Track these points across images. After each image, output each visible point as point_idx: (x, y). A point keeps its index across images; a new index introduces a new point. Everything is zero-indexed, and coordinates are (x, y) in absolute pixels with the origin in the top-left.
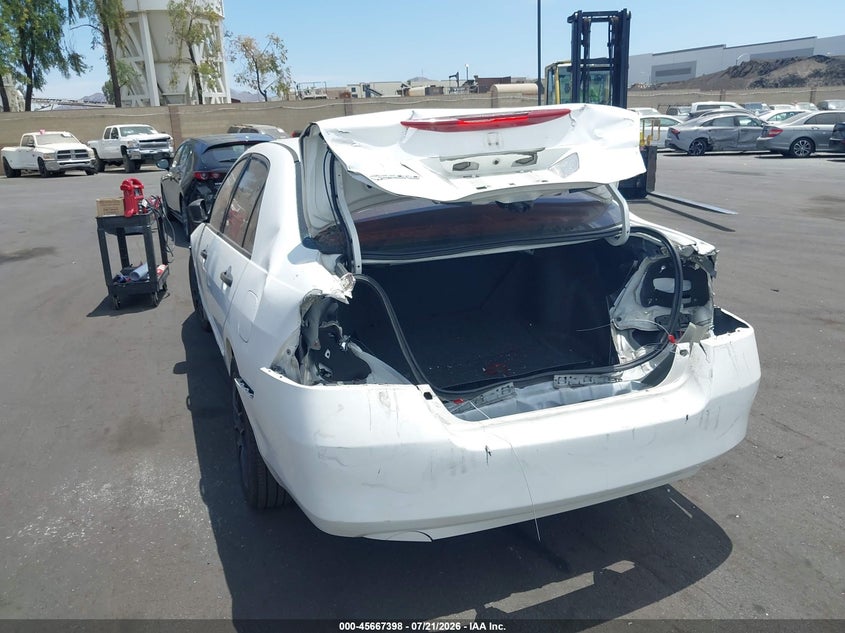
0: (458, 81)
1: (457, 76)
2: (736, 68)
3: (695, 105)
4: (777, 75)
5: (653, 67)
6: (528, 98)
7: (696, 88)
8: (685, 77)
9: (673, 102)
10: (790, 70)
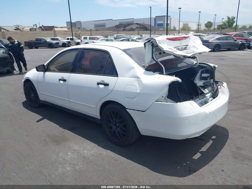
0: (36, 27)
1: (36, 25)
2: (117, 25)
3: (115, 35)
4: (128, 28)
5: (94, 24)
6: (66, 33)
7: (111, 31)
8: (103, 28)
9: (106, 34)
10: (131, 27)
